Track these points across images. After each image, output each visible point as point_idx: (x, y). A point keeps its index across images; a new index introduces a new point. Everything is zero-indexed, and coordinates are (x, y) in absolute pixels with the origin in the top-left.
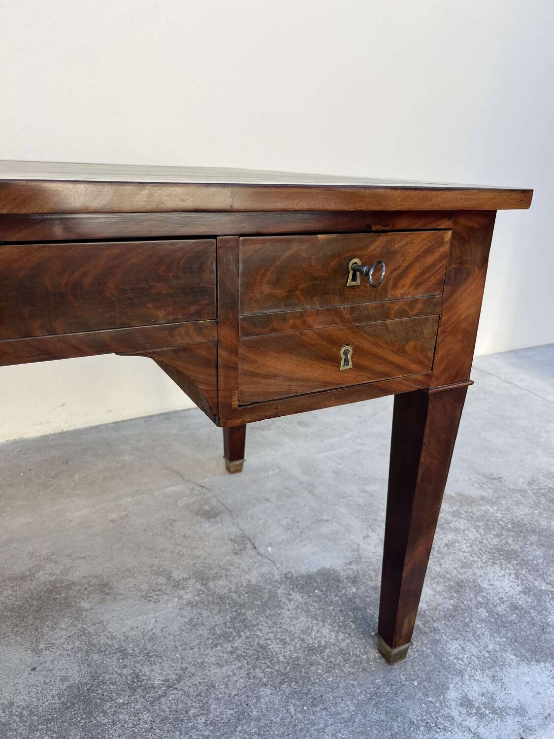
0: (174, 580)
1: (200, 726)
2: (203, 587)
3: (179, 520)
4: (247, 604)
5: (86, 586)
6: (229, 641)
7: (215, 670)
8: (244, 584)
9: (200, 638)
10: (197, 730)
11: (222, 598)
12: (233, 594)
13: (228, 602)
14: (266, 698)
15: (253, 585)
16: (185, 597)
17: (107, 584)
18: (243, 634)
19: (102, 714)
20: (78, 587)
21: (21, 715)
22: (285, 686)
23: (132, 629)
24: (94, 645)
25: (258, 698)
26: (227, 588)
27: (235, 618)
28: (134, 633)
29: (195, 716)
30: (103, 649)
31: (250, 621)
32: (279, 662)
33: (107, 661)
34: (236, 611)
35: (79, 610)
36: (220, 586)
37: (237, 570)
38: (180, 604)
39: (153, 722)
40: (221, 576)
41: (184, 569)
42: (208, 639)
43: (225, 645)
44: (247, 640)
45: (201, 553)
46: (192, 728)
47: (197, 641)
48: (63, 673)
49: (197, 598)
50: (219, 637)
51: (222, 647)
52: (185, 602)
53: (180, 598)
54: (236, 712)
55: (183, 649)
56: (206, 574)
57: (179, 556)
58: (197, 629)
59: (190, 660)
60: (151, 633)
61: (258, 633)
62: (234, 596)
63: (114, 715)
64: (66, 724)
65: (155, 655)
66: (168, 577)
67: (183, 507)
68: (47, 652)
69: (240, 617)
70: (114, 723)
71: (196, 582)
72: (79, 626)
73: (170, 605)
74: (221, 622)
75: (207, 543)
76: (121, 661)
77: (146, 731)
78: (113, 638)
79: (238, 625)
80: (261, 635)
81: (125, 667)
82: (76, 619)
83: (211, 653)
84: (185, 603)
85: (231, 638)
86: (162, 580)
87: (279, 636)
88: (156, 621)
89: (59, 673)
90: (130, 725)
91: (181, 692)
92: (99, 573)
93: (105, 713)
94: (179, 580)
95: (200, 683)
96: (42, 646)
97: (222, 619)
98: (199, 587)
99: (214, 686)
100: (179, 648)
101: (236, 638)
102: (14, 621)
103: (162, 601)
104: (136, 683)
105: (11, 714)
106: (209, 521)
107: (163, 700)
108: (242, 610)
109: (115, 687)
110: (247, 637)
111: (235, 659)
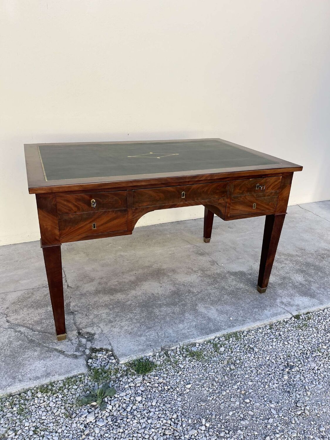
2: (203, 273)
4: (217, 277)
5: (168, 270)
6: (213, 285)
7: (210, 291)
8: (216, 273)
9: (205, 284)
11: (209, 276)
12: (212, 275)
13: (211, 277)
15: (218, 273)
17: (174, 270)
18: (217, 284)
20: (166, 270)
21: (161, 296)
23: (185, 280)
24: (176, 283)
25: (224, 297)
26: (210, 273)
30: (178, 284)
33: (180, 286)
34: (214, 279)
35: (169, 275)
36: (208, 273)
37: (213, 269)
40: (208, 271)
41: (196, 268)
42: (207, 284)
45: (200, 264)
49: (202, 275)
50: (210, 284)
53: (197, 275)
55: (201, 286)
56: (203, 270)
57: (194, 265)
58: (203, 282)
59: (203, 288)
61: (222, 284)
64: (174, 298)
65: (193, 286)
66: (192, 269)
67: (192, 252)
68: (163, 284)
69: (216, 280)
70: (186, 299)
71: (201, 271)
72: (170, 279)
73: (194, 276)
74: (210, 281)
75: (202, 262)
78: (180, 282)
79: (215, 282)
81: (185, 288)
82: (168, 277)
83: (209, 287)
86: (190, 270)
87: (228, 285)
88: (191, 279)
89: (168, 288)
92: (171, 267)
94: (195, 270)
96: (161, 282)
100: (199, 285)
101: (215, 285)
103: (192, 275)
104: (189, 292)
106: (201, 256)
107: (198, 295)
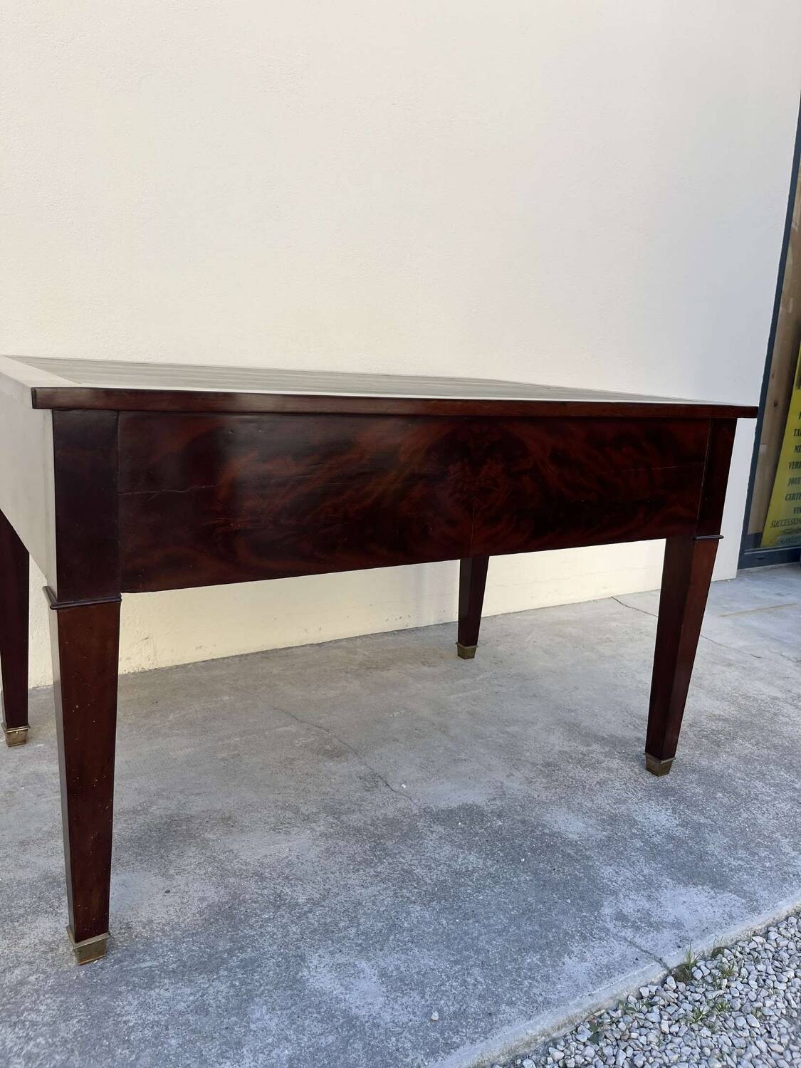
0: (303, 814)
1: (352, 936)
2: (336, 821)
3: (298, 759)
4: (386, 835)
5: (208, 819)
6: (371, 867)
7: (359, 890)
8: (381, 818)
9: (340, 864)
10: (349, 939)
11: (358, 830)
12: (369, 827)
13: (365, 833)
14: (416, 913)
15: (390, 818)
16: (318, 829)
17: (230, 818)
18: (385, 860)
19: (248, 928)
20: (199, 821)
21: (163, 931)
22: (435, 903)
23: (266, 856)
24: (228, 870)
25: (408, 913)
26: (362, 821)
27: (375, 847)
28: (268, 860)
29: (346, 928)
30: (238, 874)
31: (391, 850)
32: (426, 884)
33: (244, 883)
34: (375, 841)
35: (205, 841)
36: (355, 819)
37: (371, 805)
38: (313, 836)
39: (302, 933)
40: (354, 811)
41: (312, 804)
42: (349, 865)
43: (367, 870)
44: (390, 866)
45: (328, 789)
46: (344, 938)
47: (338, 867)
48: (200, 894)
49: (331, 830)
50: (360, 863)
51: (364, 871)
52: (318, 833)
53: (313, 830)
54: (387, 925)
55: (323, 874)
56: (337, 808)
57: (304, 792)
58: (335, 857)
59: (332, 882)
60: (287, 860)
61: (401, 860)
62: (372, 829)
63: (261, 927)
64: (212, 937)
65: (295, 878)
66: (296, 811)
67: (301, 746)
68: (179, 877)
69: (380, 846)
70: (262, 935)
71: (327, 816)
72: (208, 854)
73: (302, 836)
74: (360, 851)
75: (333, 781)
76: (259, 883)
77: (297, 940)
78: (247, 864)
79: (378, 853)
80: (404, 861)
81: (265, 888)
82: (204, 848)
83: (354, 877)
84: (319, 835)
85: (373, 865)
86: (289, 814)
87: (423, 862)
88: (290, 850)
89: (196, 895)
90: (280, 936)
91: (327, 909)
92: (219, 808)
93: (252, 927)
94: (309, 814)
95: (346, 901)
96: (172, 872)
97: (360, 848)
98: (331, 820)
99: (360, 904)
100: (319, 872)
101: (379, 864)
103: (293, 833)
104: (278, 902)
105: (152, 930)
106: (333, 760)
107: (310, 915)
108: (382, 841)
109: (258, 905)
110: (390, 864)
111: (380, 882)
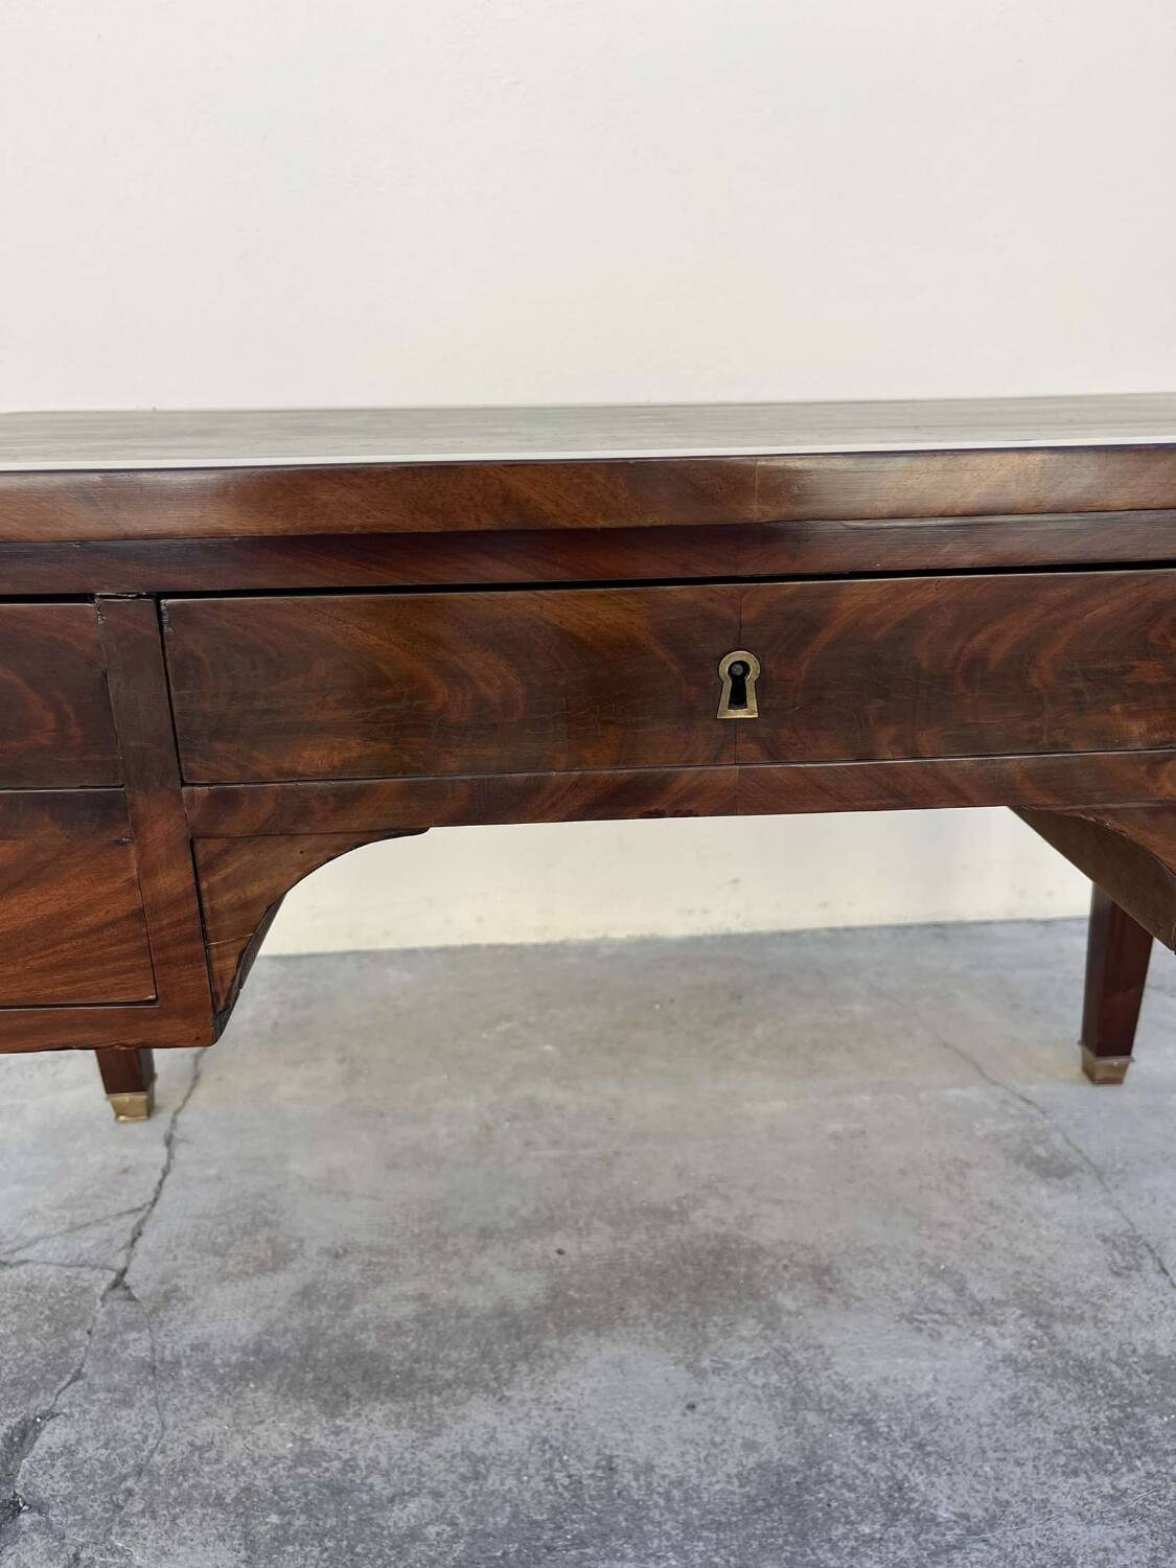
0: (972, 1298)
2: (1039, 1333)
3: (977, 1165)
4: (1148, 1397)
5: (785, 1262)
6: (1106, 1471)
7: (1073, 1526)
8: (1141, 1350)
9: (1036, 1444)
11: (1085, 1368)
12: (1113, 1367)
13: (1102, 1381)
15: (1162, 1357)
16: (999, 1342)
17: (827, 1270)
18: (1138, 1463)
20: (770, 1261)
23: (885, 1381)
24: (808, 1393)
26: (1098, 1348)
27: (1120, 1423)
28: (889, 1389)
30: (825, 1407)
31: (1156, 1442)
33: (835, 1434)
34: (1121, 1407)
35: (775, 1309)
36: (1081, 1339)
37: (1121, 1312)
38: (987, 1357)
40: (1081, 1318)
41: (995, 1279)
42: (1056, 1452)
43: (1097, 1478)
44: (1151, 1482)
45: (1031, 1251)
47: (1031, 1452)
48: (751, 1434)
49: (1027, 1353)
50: (1082, 1456)
51: (1090, 1479)
52: (999, 1355)
53: (989, 1342)
55: (999, 1460)
56: (1046, 1303)
57: (980, 1246)
58: (1029, 1423)
59: (1016, 1487)
60: (926, 1400)
65: (936, 1452)
66: (958, 1287)
67: (986, 1137)
68: (716, 1379)
69: (1132, 1423)
71: (1023, 1316)
72: (776, 1343)
73: (965, 1352)
74: (1085, 1424)
75: (1044, 1233)
76: (864, 1443)
78: (845, 1388)
79: (1126, 1440)
81: (873, 1458)
82: (769, 1326)
83: (1065, 1487)
84: (999, 1358)
85: (1110, 1467)
86: (944, 1291)
88: (935, 1379)
89: (741, 1432)
91: (999, 1551)
92: (810, 1241)
94: (985, 1300)
96: (706, 1363)
97: (1086, 1416)
98: (1030, 1328)
100: (990, 1454)
101: (1124, 1469)
102: (654, 1296)
103: (948, 1338)
104: (896, 1502)
105: (649, 1488)
106: (1048, 1184)
107: (958, 1554)
108: (1137, 1410)
110: (1149, 1475)
111: (1123, 1517)
